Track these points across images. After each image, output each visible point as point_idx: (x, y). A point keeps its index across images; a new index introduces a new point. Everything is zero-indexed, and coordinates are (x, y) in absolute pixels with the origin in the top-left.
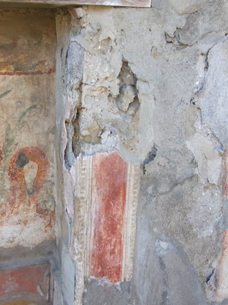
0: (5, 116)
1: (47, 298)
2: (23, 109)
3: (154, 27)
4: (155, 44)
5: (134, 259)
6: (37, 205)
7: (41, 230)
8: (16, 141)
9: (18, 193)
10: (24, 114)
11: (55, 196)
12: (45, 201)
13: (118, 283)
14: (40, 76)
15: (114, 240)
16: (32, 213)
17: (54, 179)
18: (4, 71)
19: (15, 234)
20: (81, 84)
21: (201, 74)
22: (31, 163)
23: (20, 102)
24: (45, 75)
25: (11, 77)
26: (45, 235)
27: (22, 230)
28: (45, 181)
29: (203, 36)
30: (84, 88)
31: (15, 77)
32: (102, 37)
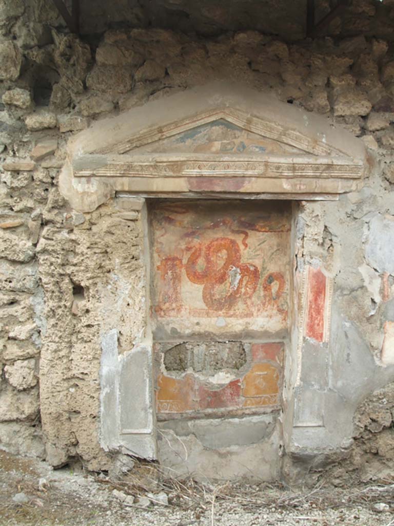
0: (263, 255)
1: (282, 365)
2: (272, 251)
3: (340, 209)
4: (342, 218)
5: (330, 330)
6: (278, 307)
7: (279, 322)
8: (268, 269)
9: (267, 299)
10: (273, 254)
11: (289, 302)
12: (282, 305)
13: (321, 343)
14: (283, 233)
15: (319, 318)
16: (275, 311)
17: (288, 292)
18: (263, 230)
19: (265, 323)
20: (304, 237)
21: (366, 232)
22: (275, 281)
23: (271, 247)
24: (285, 233)
25: (266, 233)
26: (282, 325)
27: (269, 321)
28: (283, 293)
29: (366, 214)
30: (305, 238)
31: (269, 233)
32: (314, 215)
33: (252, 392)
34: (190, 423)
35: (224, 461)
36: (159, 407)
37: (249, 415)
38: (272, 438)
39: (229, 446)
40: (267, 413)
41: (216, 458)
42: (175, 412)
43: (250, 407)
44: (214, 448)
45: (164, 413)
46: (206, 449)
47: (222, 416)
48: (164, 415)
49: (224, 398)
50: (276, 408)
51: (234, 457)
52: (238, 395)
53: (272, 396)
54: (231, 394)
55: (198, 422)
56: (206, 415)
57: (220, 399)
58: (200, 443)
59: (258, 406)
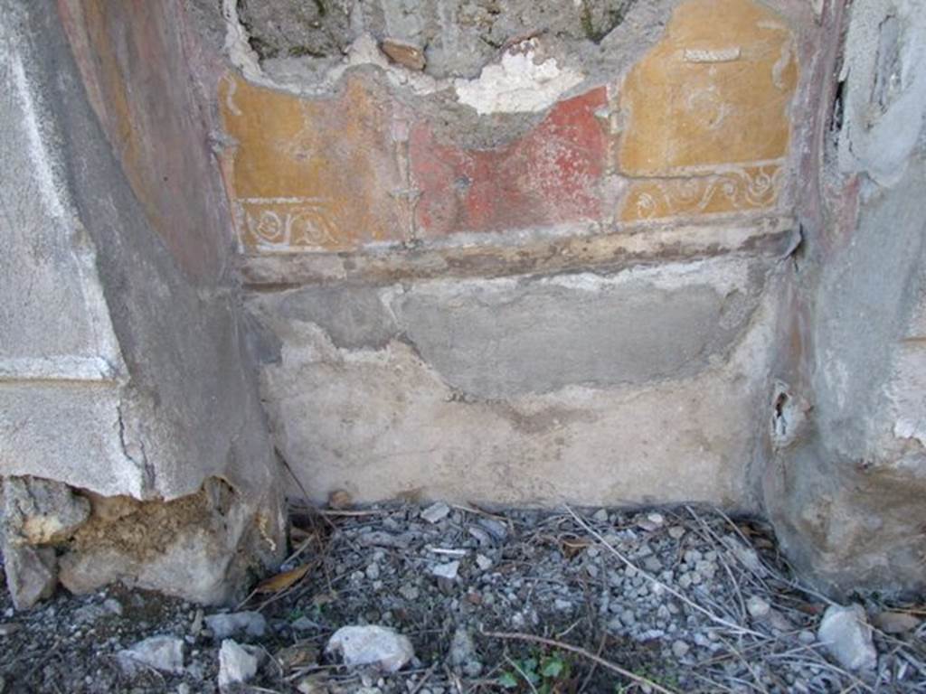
33: (664, 150)
34: (387, 296)
35: (535, 443)
36: (245, 227)
37: (643, 259)
38: (740, 356)
39: (557, 386)
40: (725, 251)
41: (503, 431)
42: (319, 249)
43: (648, 221)
44: (493, 395)
45: (273, 255)
46: (460, 398)
47: (524, 266)
48: (275, 264)
49: (530, 185)
50: (767, 228)
51: (575, 427)
52: (597, 171)
53: (755, 173)
54: (560, 161)
55: (421, 288)
56: (451, 261)
57: (510, 190)
58: (435, 375)
59: (683, 217)
